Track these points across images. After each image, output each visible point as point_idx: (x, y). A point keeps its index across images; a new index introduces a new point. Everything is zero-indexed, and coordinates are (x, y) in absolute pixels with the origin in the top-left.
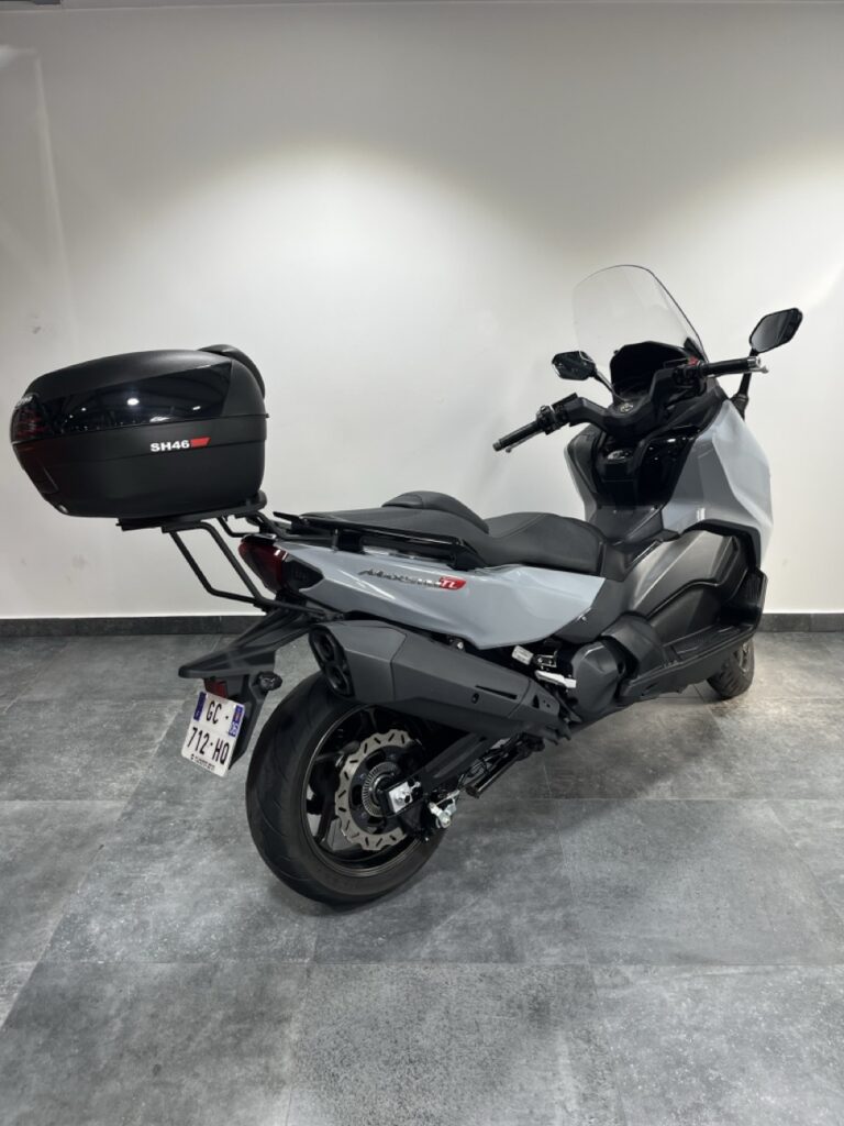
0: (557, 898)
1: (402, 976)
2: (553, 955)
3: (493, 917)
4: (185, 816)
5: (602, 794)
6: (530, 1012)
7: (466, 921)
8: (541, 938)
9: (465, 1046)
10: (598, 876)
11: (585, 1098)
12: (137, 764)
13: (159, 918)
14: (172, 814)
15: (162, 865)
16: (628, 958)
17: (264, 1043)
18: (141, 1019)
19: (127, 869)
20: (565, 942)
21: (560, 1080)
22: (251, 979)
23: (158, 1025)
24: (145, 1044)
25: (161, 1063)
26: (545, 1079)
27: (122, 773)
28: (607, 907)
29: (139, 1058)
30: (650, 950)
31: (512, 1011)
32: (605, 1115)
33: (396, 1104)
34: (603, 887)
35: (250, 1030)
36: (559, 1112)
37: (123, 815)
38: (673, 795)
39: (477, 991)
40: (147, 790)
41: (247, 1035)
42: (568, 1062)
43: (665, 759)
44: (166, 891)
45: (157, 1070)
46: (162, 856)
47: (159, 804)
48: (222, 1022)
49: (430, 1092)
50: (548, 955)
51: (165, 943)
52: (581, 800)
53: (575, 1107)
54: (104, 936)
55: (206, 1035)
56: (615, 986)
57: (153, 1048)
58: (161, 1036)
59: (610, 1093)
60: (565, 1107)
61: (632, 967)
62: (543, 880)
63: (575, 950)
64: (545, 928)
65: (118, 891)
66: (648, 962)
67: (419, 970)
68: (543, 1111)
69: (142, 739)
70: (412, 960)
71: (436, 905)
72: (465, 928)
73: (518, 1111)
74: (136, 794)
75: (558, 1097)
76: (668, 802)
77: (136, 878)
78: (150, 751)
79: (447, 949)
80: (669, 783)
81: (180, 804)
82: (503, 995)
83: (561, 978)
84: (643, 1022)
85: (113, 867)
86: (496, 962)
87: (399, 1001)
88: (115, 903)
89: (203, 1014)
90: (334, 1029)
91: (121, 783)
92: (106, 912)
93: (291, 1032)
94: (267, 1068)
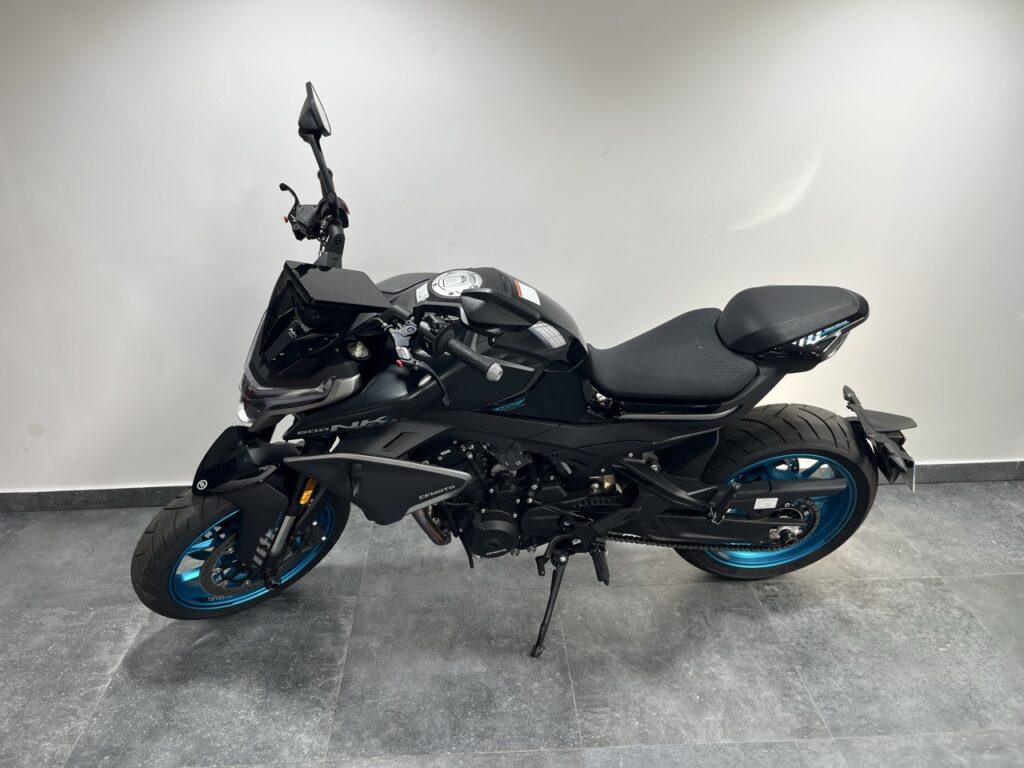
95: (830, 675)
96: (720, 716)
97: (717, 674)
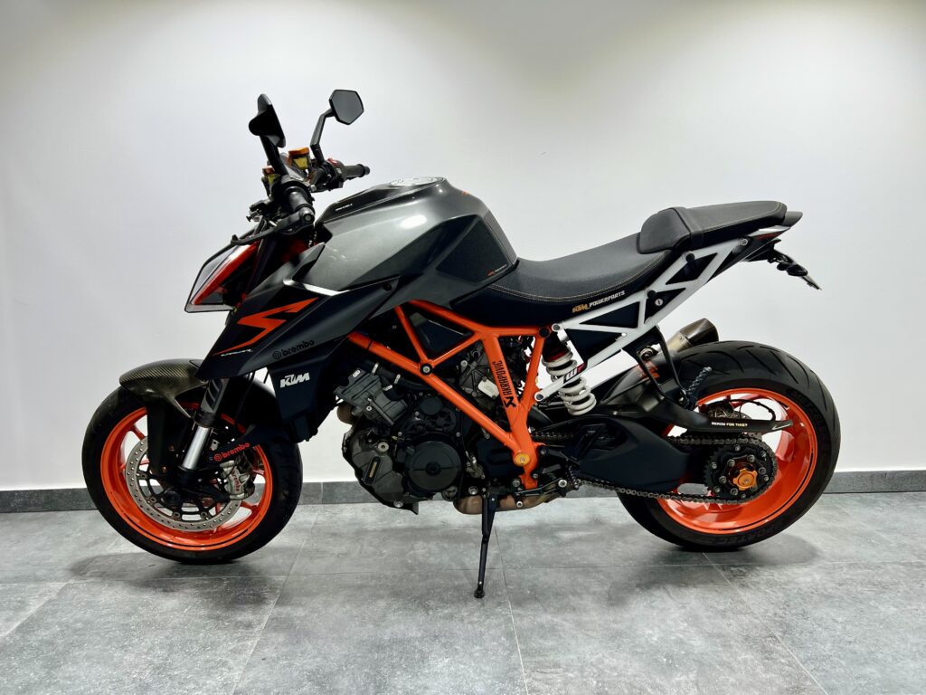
95: (815, 640)
96: (692, 676)
97: (685, 639)
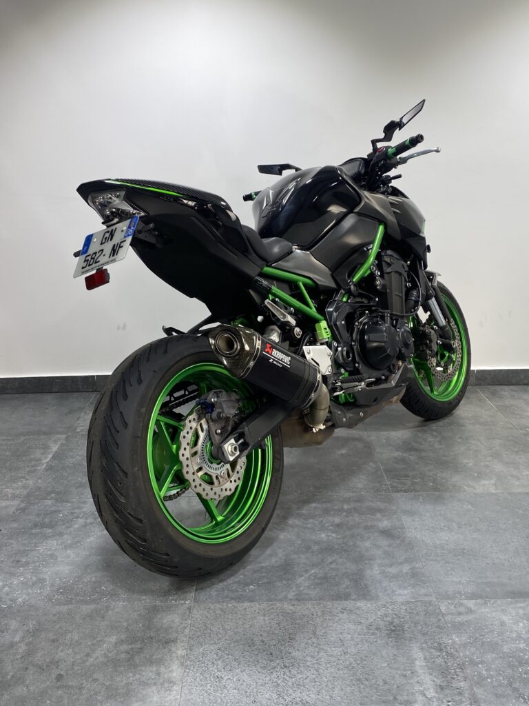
0: (404, 557)
1: (272, 611)
2: (404, 594)
3: (349, 571)
4: (73, 509)
5: (436, 489)
6: (386, 632)
7: (326, 573)
8: (391, 584)
9: (331, 656)
10: (438, 543)
11: (442, 688)
12: (27, 477)
13: (55, 576)
14: (60, 508)
15: (55, 543)
16: (469, 595)
17: (154, 657)
18: (43, 643)
19: (24, 544)
20: (413, 586)
21: (418, 676)
22: (140, 615)
23: (59, 647)
24: (48, 660)
25: (62, 673)
26: (405, 676)
27: (14, 482)
28: (448, 563)
29: (43, 670)
30: (488, 590)
31: (371, 632)
32: (461, 700)
33: (275, 696)
34: (443, 550)
35: (141, 649)
36: (420, 698)
37: (17, 510)
38: (497, 489)
39: (340, 619)
40: (37, 493)
41: (138, 652)
42: (424, 664)
43: (487, 466)
44: (59, 559)
45: (60, 677)
46: (53, 536)
47: (49, 502)
48: (116, 643)
49: (304, 686)
50: (400, 595)
51: (61, 593)
52: (417, 494)
53: (434, 694)
54: (7, 589)
55: (103, 652)
56: (460, 614)
57: (56, 663)
58: (62, 654)
59: (462, 684)
60: (425, 695)
61: (474, 601)
62: (390, 546)
63: (423, 591)
64: (395, 577)
65: (17, 560)
66: (487, 597)
67: (288, 607)
68: (406, 698)
69: (31, 460)
70: (281, 600)
71: (298, 564)
72: (325, 578)
73: (384, 698)
74: (29, 495)
75: (417, 687)
76: (493, 494)
77: (32, 550)
78: (39, 468)
79: (310, 592)
80: (492, 482)
81: (66, 502)
82: (362, 621)
83: (413, 609)
84: (487, 636)
85: (12, 544)
86: (354, 600)
87: (271, 627)
88: (14, 567)
89: (98, 639)
90: (216, 646)
91: (13, 489)
92: (7, 573)
93: (178, 649)
94: (159, 674)
